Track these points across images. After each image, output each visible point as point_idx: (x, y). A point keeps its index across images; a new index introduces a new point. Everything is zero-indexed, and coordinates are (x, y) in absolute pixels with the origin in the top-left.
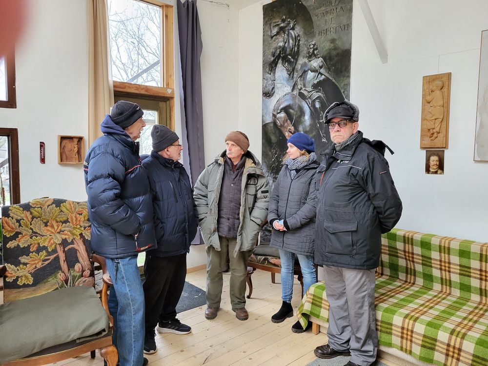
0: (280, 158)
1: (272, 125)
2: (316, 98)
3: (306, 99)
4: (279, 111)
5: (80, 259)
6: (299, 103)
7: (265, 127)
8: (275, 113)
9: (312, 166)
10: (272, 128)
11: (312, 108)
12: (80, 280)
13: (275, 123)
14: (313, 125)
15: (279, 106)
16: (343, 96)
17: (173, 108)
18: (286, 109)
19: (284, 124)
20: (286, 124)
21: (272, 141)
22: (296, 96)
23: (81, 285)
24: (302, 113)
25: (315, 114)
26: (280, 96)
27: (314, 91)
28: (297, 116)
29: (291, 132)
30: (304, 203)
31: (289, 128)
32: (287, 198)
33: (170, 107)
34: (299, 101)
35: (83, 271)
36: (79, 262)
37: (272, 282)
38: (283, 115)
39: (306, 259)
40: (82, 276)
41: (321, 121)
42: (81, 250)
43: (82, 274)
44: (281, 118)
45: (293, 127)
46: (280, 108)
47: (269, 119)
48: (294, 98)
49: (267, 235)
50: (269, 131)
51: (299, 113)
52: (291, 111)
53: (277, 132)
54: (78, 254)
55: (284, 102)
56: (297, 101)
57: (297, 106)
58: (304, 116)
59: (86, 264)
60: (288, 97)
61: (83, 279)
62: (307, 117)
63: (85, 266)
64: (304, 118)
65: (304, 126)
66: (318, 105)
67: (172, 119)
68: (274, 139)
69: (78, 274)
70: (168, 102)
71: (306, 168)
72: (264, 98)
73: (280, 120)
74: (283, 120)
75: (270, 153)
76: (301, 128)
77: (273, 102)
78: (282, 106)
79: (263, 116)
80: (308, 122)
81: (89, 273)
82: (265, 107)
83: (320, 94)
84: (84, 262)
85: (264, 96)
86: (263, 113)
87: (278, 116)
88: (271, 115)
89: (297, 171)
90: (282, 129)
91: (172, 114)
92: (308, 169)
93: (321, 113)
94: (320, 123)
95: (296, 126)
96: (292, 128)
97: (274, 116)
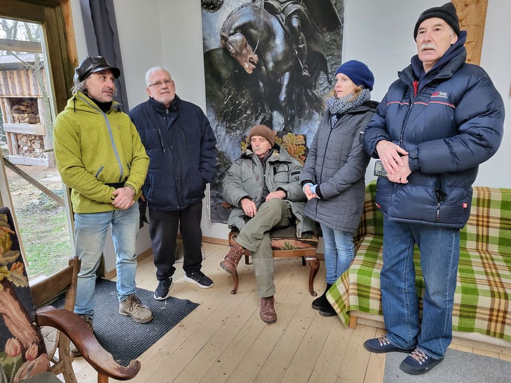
0: (236, 100)
1: (221, 52)
2: (294, 13)
3: (277, 13)
5: (13, 330)
6: (266, 20)
7: (208, 56)
9: (360, 109)
10: (222, 56)
11: (286, 27)
12: (21, 369)
13: (225, 50)
15: (233, 23)
17: (68, 18)
18: (244, 29)
21: (223, 76)
23: (25, 378)
24: (270, 34)
25: (291, 36)
26: (233, 9)
27: (289, 2)
28: (262, 39)
30: (346, 162)
33: (63, 18)
35: (24, 350)
36: (11, 336)
37: (246, 263)
40: (24, 360)
42: (12, 313)
43: (24, 356)
44: (236, 41)
46: (233, 27)
47: (215, 44)
48: (256, 11)
50: (217, 62)
51: (266, 35)
53: (230, 62)
54: (7, 322)
55: (239, 17)
56: (262, 16)
57: (262, 24)
58: (274, 38)
59: (27, 335)
60: (247, 10)
61: (27, 365)
63: (27, 339)
64: (274, 43)
66: (295, 23)
67: (70, 38)
68: (226, 73)
69: (15, 360)
70: (58, 9)
71: (352, 113)
72: (205, 11)
73: (234, 44)
74: (239, 44)
75: (220, 93)
77: (220, 18)
78: (236, 24)
79: (204, 39)
81: (36, 349)
82: (206, 26)
83: (299, 6)
85: (205, 8)
86: (203, 34)
88: (219, 38)
89: (339, 116)
90: (239, 58)
91: (68, 30)
92: (355, 114)
93: (300, 35)
94: (299, 49)
96: (255, 58)
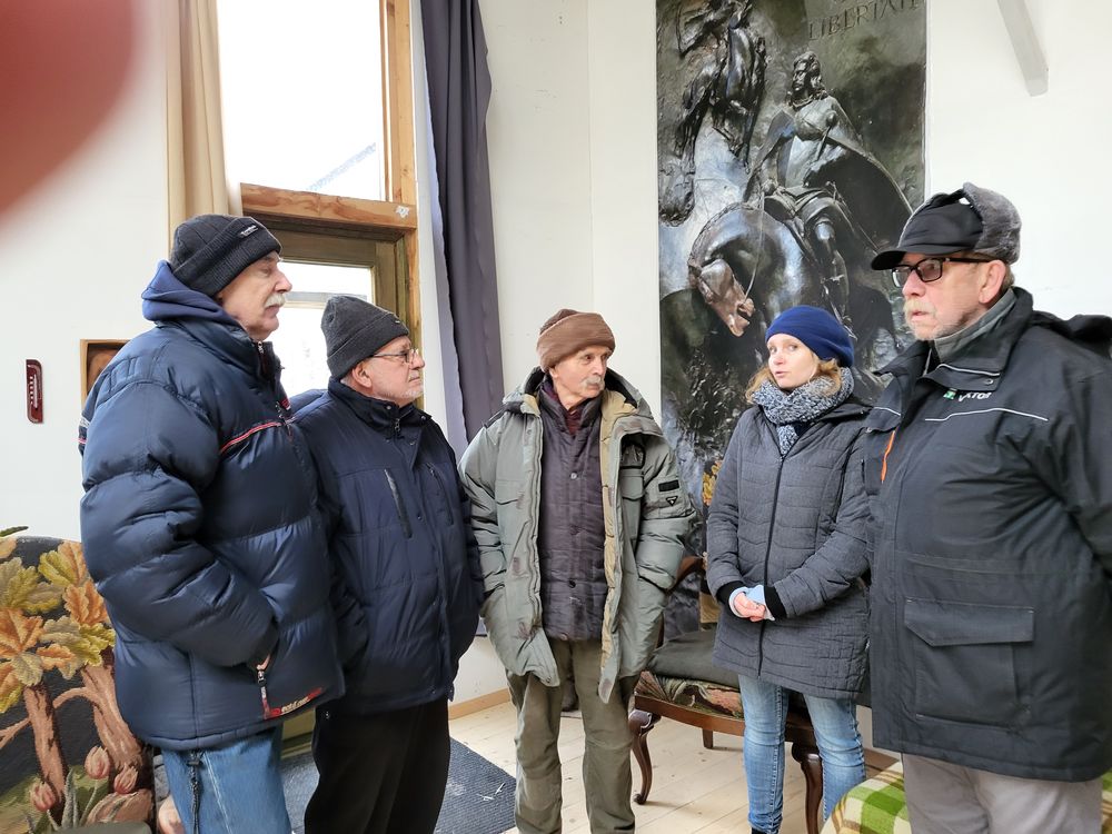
0: (714, 388)
1: (688, 298)
2: (820, 214)
3: (788, 218)
4: (707, 258)
5: (105, 734)
6: (768, 231)
7: (667, 303)
8: (696, 264)
9: (848, 410)
10: (690, 305)
11: (806, 243)
12: (102, 802)
13: (696, 292)
14: (809, 294)
15: (709, 243)
16: (901, 203)
17: (413, 256)
18: (728, 252)
19: (723, 294)
20: (729, 293)
21: (690, 343)
22: (758, 212)
23: (106, 820)
24: (777, 258)
25: (815, 259)
26: (711, 215)
27: (812, 195)
28: (760, 268)
29: (744, 315)
30: (828, 531)
31: (738, 302)
32: (770, 514)
33: (406, 257)
34: (766, 224)
35: (113, 772)
36: (99, 743)
37: (706, 745)
38: (719, 267)
39: (837, 710)
40: (110, 788)
41: (837, 278)
42: (107, 705)
43: (111, 782)
44: (714, 276)
45: (750, 300)
46: (710, 249)
47: (679, 282)
48: (751, 217)
49: (681, 604)
50: (681, 316)
51: (767, 260)
52: (744, 254)
53: (704, 316)
54: (98, 719)
55: (721, 230)
56: (760, 226)
57: (760, 240)
58: (784, 266)
59: (123, 749)
60: (733, 217)
61: (115, 799)
62: (793, 272)
63: (122, 754)
64: (782, 274)
65: (783, 295)
66: (824, 233)
67: (413, 288)
68: (695, 337)
69: (97, 784)
70: (400, 243)
71: (830, 419)
72: (663, 224)
73: (710, 281)
74: (719, 281)
75: (685, 376)
76: (774, 303)
77: (689, 234)
78: (715, 244)
79: (661, 275)
80: (796, 285)
81: (135, 775)
82: (666, 247)
83: (830, 201)
84: (117, 742)
85: (665, 219)
86: (660, 266)
87: (706, 270)
88: (686, 270)
89: (801, 426)
90: (718, 307)
91: (413, 275)
92: (835, 422)
93: (834, 256)
94: (832, 285)
95: (758, 297)
96: (749, 304)
97: (694, 271)
